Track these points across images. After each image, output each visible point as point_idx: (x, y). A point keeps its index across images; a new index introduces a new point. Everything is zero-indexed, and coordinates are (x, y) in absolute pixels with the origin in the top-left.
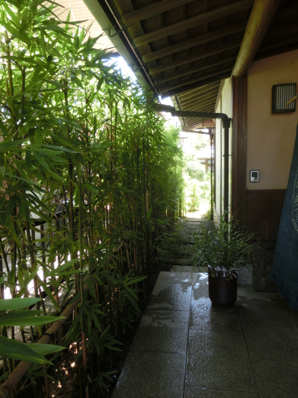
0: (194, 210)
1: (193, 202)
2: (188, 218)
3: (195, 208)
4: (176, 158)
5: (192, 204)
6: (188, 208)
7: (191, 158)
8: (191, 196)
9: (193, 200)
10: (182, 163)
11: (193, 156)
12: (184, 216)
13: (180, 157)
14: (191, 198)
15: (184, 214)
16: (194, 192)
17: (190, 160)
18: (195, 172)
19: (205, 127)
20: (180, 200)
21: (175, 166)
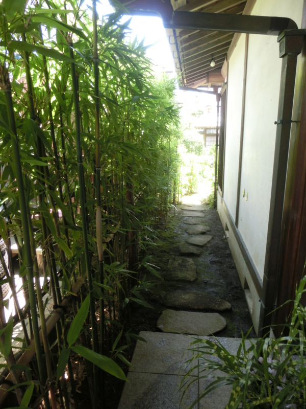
0: (191, 192)
1: (190, 182)
2: (185, 205)
3: (194, 190)
4: (170, 126)
5: (189, 185)
6: (184, 191)
7: (188, 127)
8: (187, 175)
9: (190, 181)
10: (178, 132)
11: (190, 124)
12: (180, 201)
13: (177, 125)
14: (187, 178)
15: (180, 198)
16: (192, 170)
17: (187, 128)
18: (192, 143)
19: (209, 84)
20: (174, 181)
21: (169, 138)
